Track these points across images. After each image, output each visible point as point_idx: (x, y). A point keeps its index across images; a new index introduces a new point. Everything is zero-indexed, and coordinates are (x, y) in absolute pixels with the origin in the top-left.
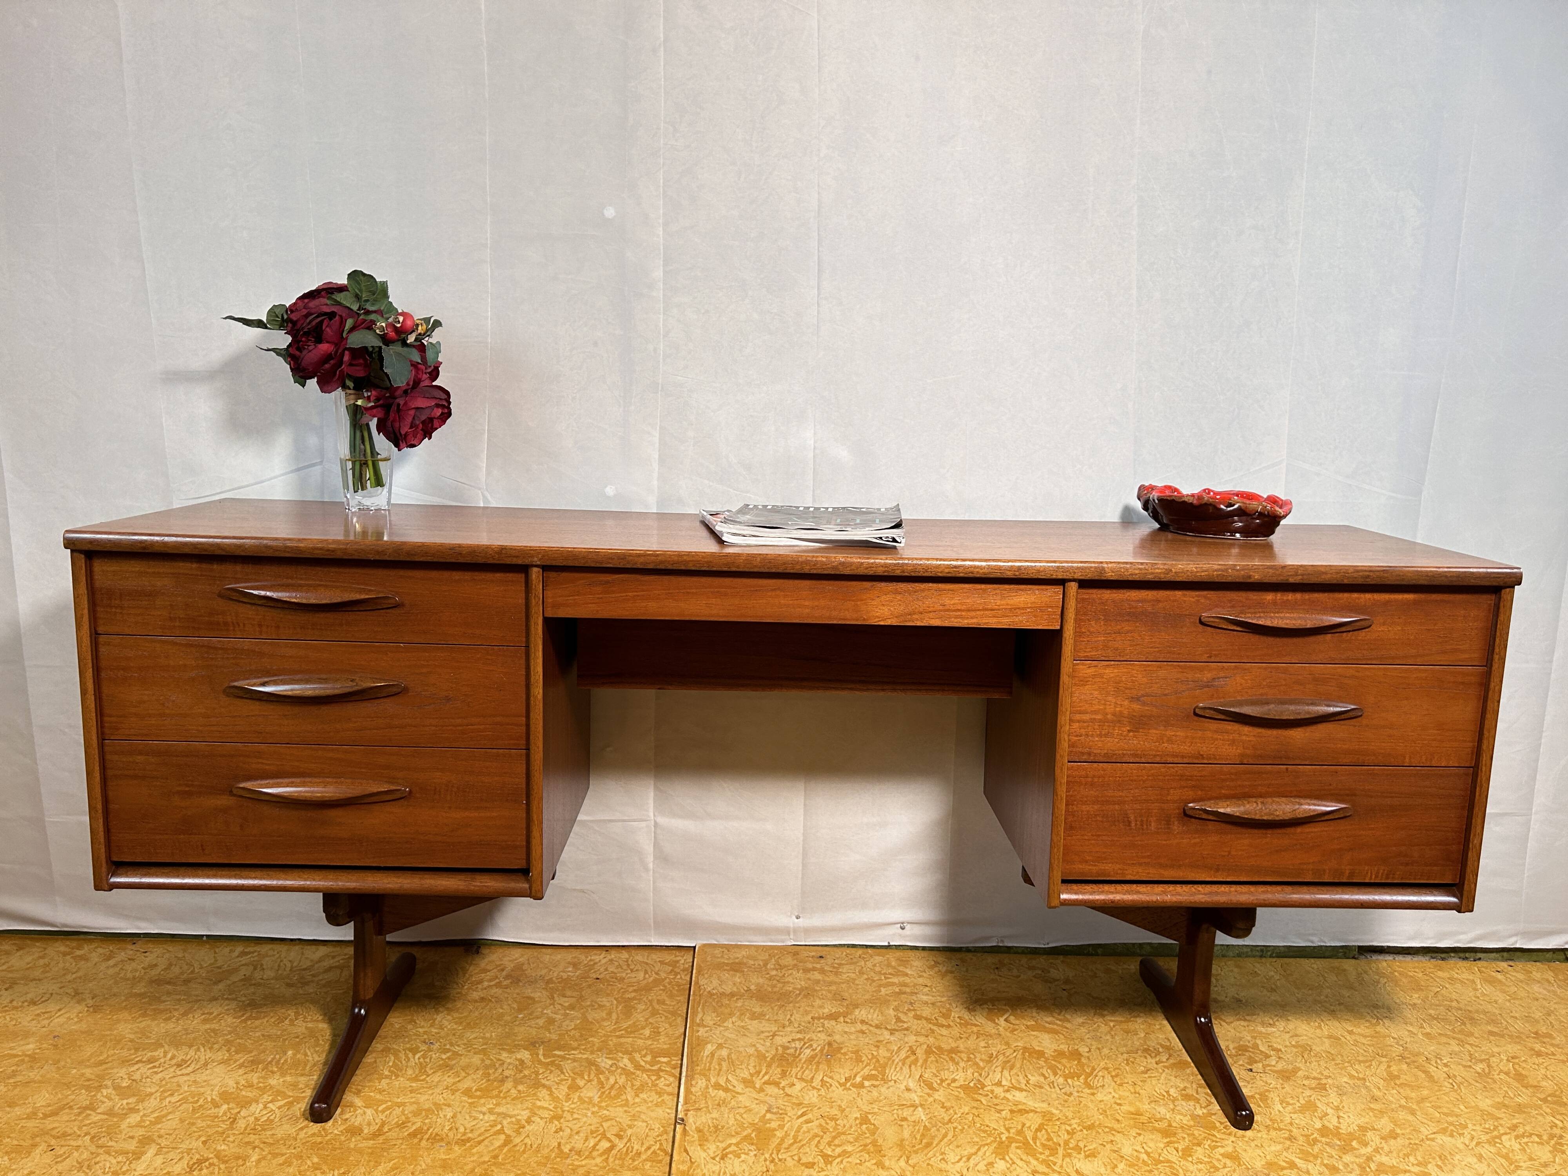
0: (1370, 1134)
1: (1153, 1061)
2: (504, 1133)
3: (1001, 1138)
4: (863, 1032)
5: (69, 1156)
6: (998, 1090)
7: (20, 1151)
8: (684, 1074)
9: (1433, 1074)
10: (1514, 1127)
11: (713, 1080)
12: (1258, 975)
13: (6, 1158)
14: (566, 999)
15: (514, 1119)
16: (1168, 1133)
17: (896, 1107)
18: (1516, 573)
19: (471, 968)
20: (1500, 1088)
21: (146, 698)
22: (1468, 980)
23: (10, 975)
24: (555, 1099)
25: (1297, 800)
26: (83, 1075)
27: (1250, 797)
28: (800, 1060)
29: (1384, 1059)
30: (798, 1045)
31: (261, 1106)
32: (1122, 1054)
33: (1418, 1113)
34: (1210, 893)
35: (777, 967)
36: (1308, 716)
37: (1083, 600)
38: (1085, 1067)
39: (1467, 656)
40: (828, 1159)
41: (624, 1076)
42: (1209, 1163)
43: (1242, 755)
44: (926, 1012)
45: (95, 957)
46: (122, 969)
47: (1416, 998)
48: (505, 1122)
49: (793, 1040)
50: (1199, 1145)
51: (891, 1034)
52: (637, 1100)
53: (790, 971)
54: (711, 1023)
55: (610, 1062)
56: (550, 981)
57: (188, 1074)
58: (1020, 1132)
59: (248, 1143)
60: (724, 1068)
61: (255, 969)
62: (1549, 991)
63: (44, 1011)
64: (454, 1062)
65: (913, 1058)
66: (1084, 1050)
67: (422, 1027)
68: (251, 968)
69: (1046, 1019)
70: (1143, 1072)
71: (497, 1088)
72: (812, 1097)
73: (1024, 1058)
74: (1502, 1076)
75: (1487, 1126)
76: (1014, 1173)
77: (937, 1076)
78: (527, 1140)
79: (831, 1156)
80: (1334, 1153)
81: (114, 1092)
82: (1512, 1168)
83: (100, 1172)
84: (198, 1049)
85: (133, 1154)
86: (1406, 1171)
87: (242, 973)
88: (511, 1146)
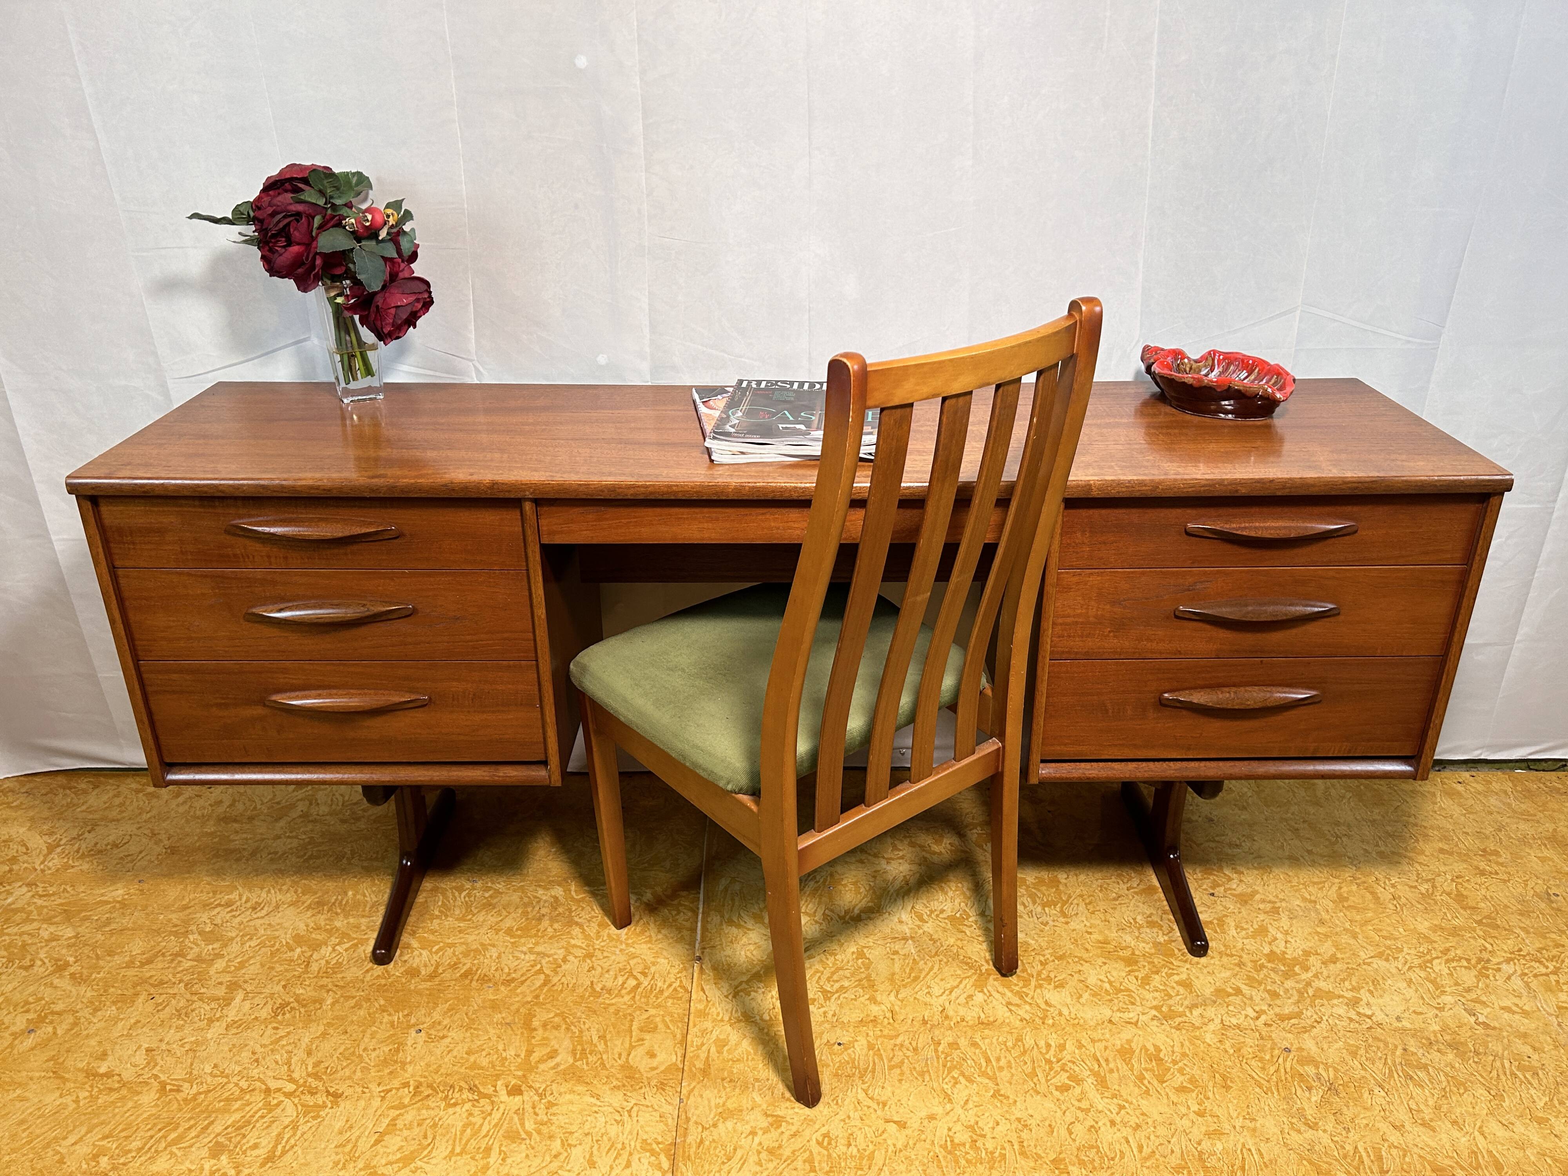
0: (1312, 959)
1: (1125, 887)
2: (544, 973)
3: (981, 971)
4: (861, 862)
5: (168, 1005)
6: (982, 921)
7: (125, 1001)
8: (700, 911)
9: (1379, 895)
10: (1446, 951)
11: (726, 916)
12: (1233, 792)
13: (114, 1008)
16: (1131, 961)
17: (889, 940)
18: (1507, 479)
20: (1440, 910)
21: (172, 624)
22: (1428, 792)
23: (91, 817)
24: (587, 937)
25: (1269, 689)
26: (170, 920)
27: (1224, 686)
28: (804, 893)
29: (1337, 881)
31: (330, 948)
32: (1097, 880)
33: (1360, 936)
34: (1179, 769)
37: (1070, 515)
38: (1062, 895)
39: (1449, 556)
40: (827, 995)
41: (647, 912)
42: (1164, 990)
43: (1219, 651)
44: (921, 838)
45: (165, 794)
46: (191, 806)
47: (1376, 813)
48: (544, 962)
50: (1157, 973)
51: (888, 863)
52: (659, 936)
54: (725, 855)
57: (262, 917)
59: (322, 986)
60: (736, 903)
62: (1504, 804)
63: (126, 854)
64: (496, 901)
65: (906, 888)
66: (1062, 876)
67: (466, 864)
68: (307, 803)
70: (1115, 899)
71: (535, 927)
72: (814, 931)
74: (1445, 897)
75: (1421, 950)
76: (991, 1006)
77: (927, 907)
78: (564, 980)
79: (829, 992)
80: (1277, 979)
81: (199, 938)
82: (1437, 993)
83: (197, 1019)
84: (269, 892)
85: (224, 1000)
86: (1339, 997)
87: (300, 808)
88: (550, 985)
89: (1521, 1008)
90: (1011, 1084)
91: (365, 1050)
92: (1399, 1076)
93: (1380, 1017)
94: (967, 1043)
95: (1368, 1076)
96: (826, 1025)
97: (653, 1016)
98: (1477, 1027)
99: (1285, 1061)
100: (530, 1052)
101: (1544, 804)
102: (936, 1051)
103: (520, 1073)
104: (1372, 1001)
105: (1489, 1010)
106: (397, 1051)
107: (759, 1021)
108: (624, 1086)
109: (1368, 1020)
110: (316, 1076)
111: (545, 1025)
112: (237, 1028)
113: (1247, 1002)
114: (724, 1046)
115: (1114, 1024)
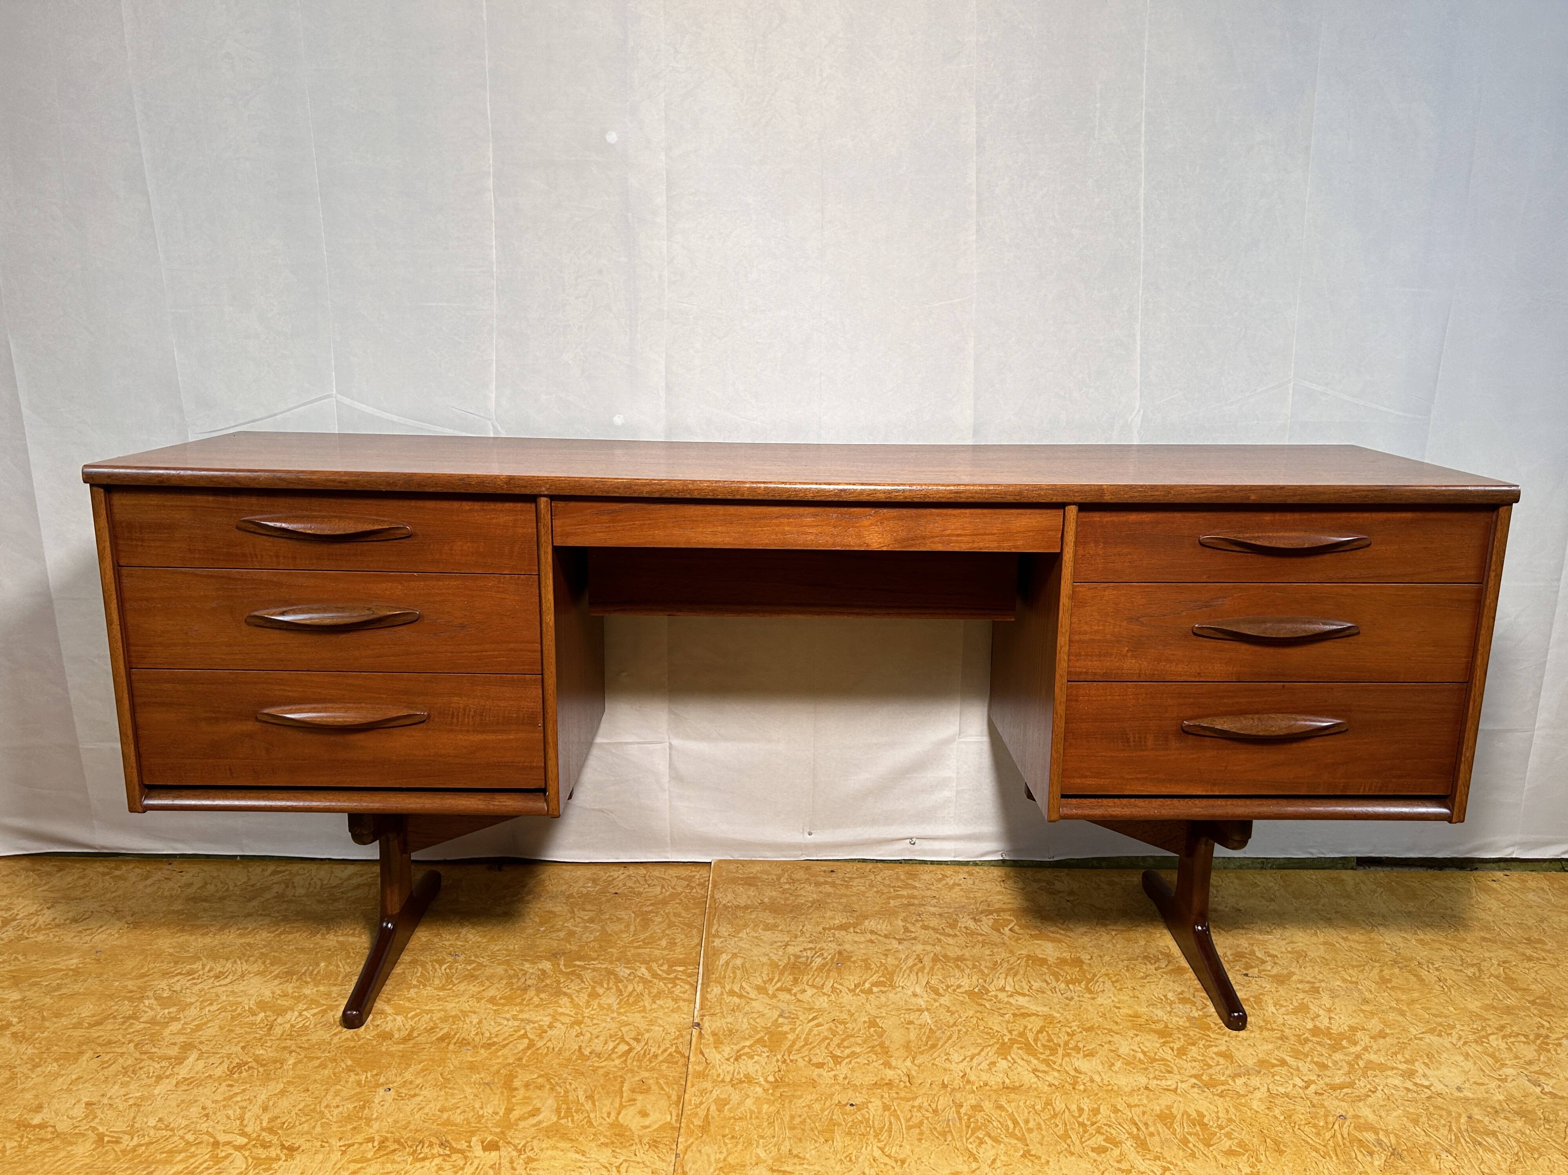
0: (1359, 1034)
1: (1153, 967)
2: (528, 1038)
3: (1003, 1040)
4: (872, 942)
5: (114, 1062)
6: (1002, 996)
7: (68, 1058)
8: (700, 981)
9: (1424, 977)
10: (1502, 1028)
11: (728, 988)
12: (1258, 886)
13: (55, 1065)
14: (586, 913)
16: (1164, 1033)
17: (903, 1011)
18: (1514, 491)
19: (494, 885)
20: (1490, 991)
21: (169, 628)
22: (1463, 888)
24: (576, 1006)
25: (1293, 716)
26: (125, 987)
27: (1246, 713)
28: (812, 968)
29: (1377, 964)
30: (809, 953)
31: (296, 1013)
32: (1123, 961)
33: (1408, 1014)
34: (1206, 807)
35: (790, 881)
36: (1304, 634)
37: (1083, 522)
38: (1087, 974)
39: (1463, 573)
40: (837, 1060)
41: (641, 984)
42: (1203, 1061)
43: (1239, 673)
44: (934, 922)
45: (133, 877)
46: (159, 888)
47: (1411, 906)
48: (528, 1028)
49: (805, 949)
50: (1194, 1044)
51: (899, 943)
52: (654, 1006)
53: (803, 885)
54: (726, 934)
55: (628, 971)
56: (570, 896)
57: (226, 985)
58: (1022, 1034)
59: (285, 1048)
60: (739, 976)
61: (287, 887)
62: (1542, 899)
63: (85, 928)
64: (479, 972)
65: (920, 965)
66: (1085, 957)
67: (449, 940)
68: (283, 886)
69: (1050, 929)
70: (1142, 978)
71: (520, 996)
72: (822, 1002)
73: (1027, 966)
74: (1492, 980)
75: (1475, 1027)
76: (1016, 1072)
77: (943, 983)
78: (549, 1044)
79: (840, 1057)
80: (1324, 1051)
81: (155, 1002)
82: (1498, 1065)
83: (144, 1076)
84: (235, 962)
85: (176, 1059)
86: (1393, 1069)
87: (275, 890)
88: (534, 1049)
90: (1042, 1145)
91: (327, 1106)
92: (1467, 1142)
93: (1438, 1087)
94: (991, 1106)
95: (1432, 1142)
96: (837, 1087)
97: (646, 1078)
98: (1543, 1096)
99: (1341, 1127)
100: (509, 1110)
102: (958, 1113)
103: (498, 1130)
104: (1428, 1072)
105: (1554, 1081)
106: (363, 1108)
107: (763, 1083)
108: (613, 1143)
109: (1425, 1090)
110: (271, 1130)
111: (527, 1086)
112: (188, 1085)
113: (1295, 1072)
114: (726, 1105)
115: (1151, 1090)
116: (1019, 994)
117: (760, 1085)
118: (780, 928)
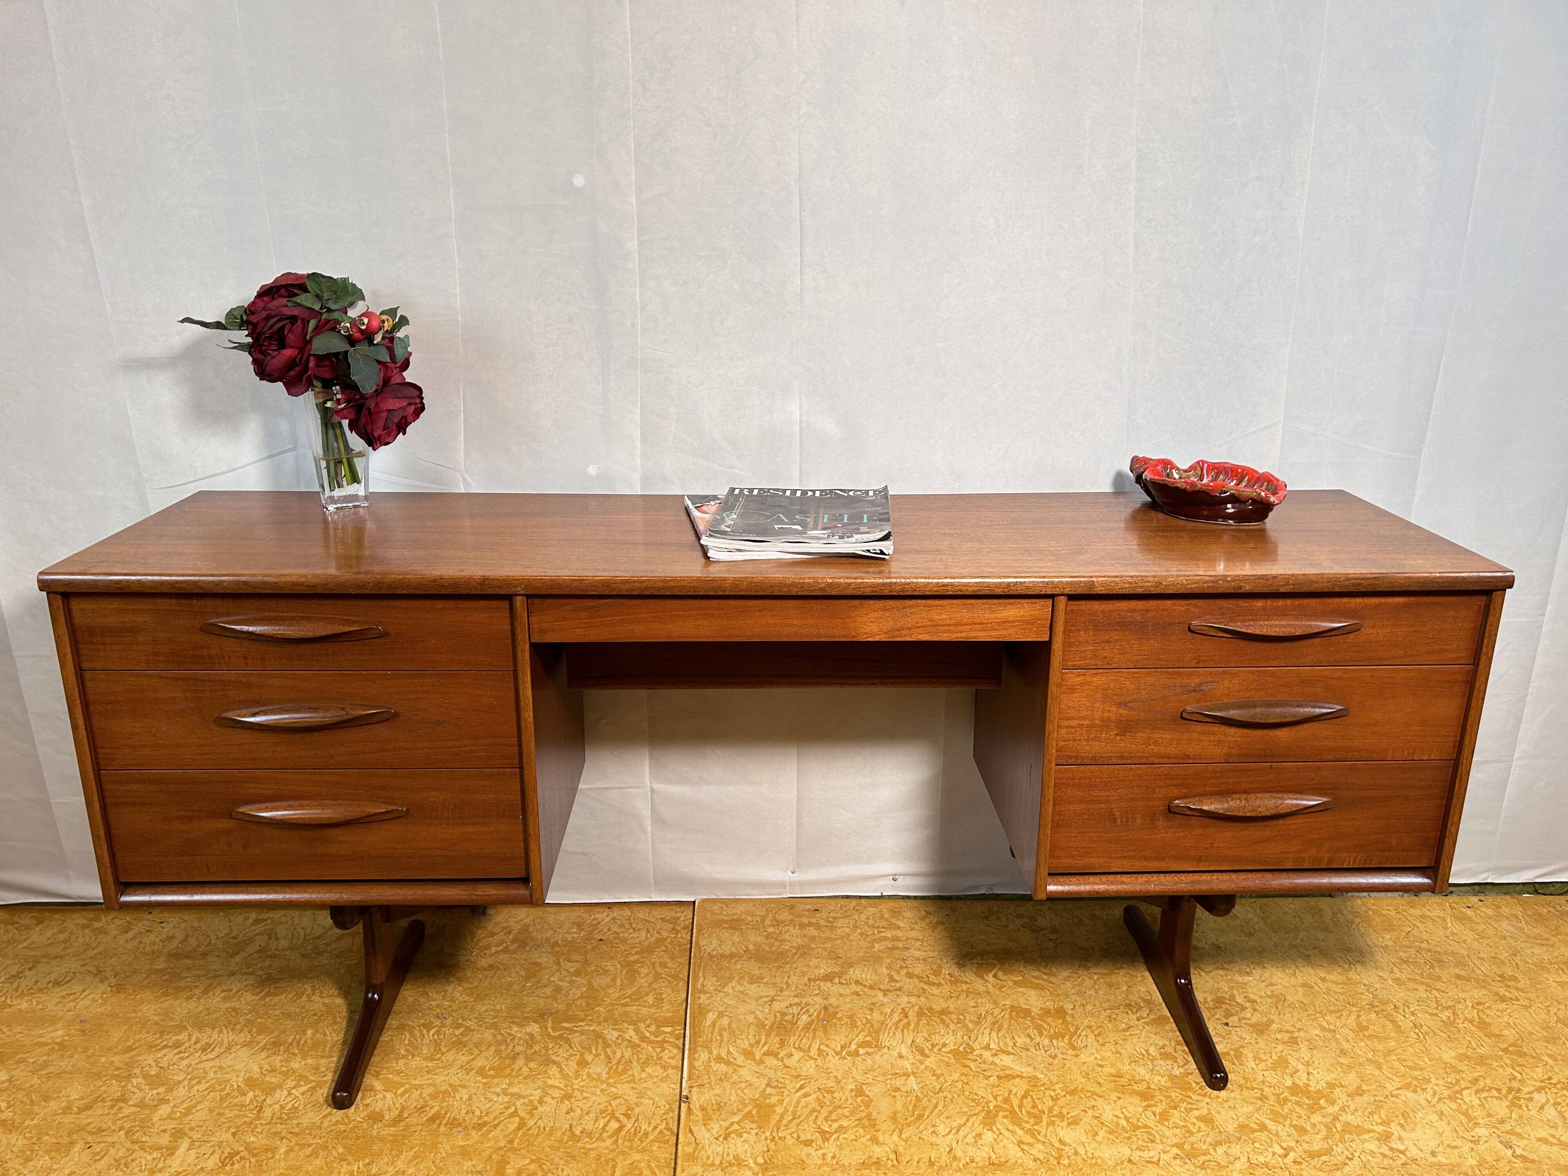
0: (1337, 1091)
1: (1135, 1017)
2: (518, 1116)
3: (989, 1107)
4: (857, 994)
5: (106, 1154)
6: (987, 1054)
7: (60, 1150)
8: (687, 1047)
9: (1400, 1023)
10: (1475, 1081)
11: (715, 1053)
12: (1238, 918)
13: (47, 1158)
14: (570, 964)
15: (526, 1100)
16: (1146, 1096)
17: (890, 1077)
18: (1508, 577)
19: (479, 932)
20: (1464, 1038)
21: (137, 730)
22: (1439, 917)
23: (32, 953)
24: (565, 1077)
25: (1280, 795)
26: (112, 1063)
27: (1233, 793)
28: (798, 1027)
29: (1354, 1009)
30: (795, 1010)
31: (285, 1092)
32: (1105, 1010)
33: (1384, 1067)
34: (1192, 882)
35: (775, 923)
36: (1293, 719)
37: (1072, 611)
38: (1070, 1027)
39: (1454, 656)
40: (825, 1136)
41: (629, 1049)
42: (1184, 1127)
43: (1228, 755)
44: (918, 969)
45: (113, 930)
46: (140, 942)
47: (1387, 939)
48: (518, 1104)
49: (791, 1005)
50: (1175, 1108)
51: (885, 995)
52: (643, 1075)
53: (787, 927)
54: (712, 988)
55: (616, 1034)
56: (555, 944)
57: (213, 1059)
58: (1007, 1100)
59: (276, 1133)
60: (725, 1039)
61: (270, 939)
62: (1516, 929)
63: (68, 992)
64: (467, 1038)
65: (905, 1021)
66: (1068, 1007)
67: (435, 1000)
68: (266, 937)
69: (1034, 974)
70: (1125, 1030)
71: (509, 1066)
72: (809, 1067)
73: (1011, 1018)
74: (1467, 1024)
75: (1449, 1080)
76: (1001, 1145)
77: (928, 1041)
78: (540, 1123)
79: (828, 1132)
80: (1303, 1113)
81: (143, 1082)
82: (1471, 1125)
83: (137, 1170)
84: (221, 1031)
85: (167, 1149)
86: (1369, 1131)
87: (257, 943)
88: (525, 1129)
89: (1558, 1140)
93: (1413, 1152)
96: (825, 1168)
97: (638, 1161)
98: (1515, 1160)
101: (1557, 928)
104: (1404, 1134)
105: (1525, 1142)
107: (752, 1165)
109: (1401, 1156)
111: (519, 1173)
113: (1274, 1138)
115: (1134, 1163)
116: (1004, 1052)
117: (750, 1168)
118: (765, 981)
